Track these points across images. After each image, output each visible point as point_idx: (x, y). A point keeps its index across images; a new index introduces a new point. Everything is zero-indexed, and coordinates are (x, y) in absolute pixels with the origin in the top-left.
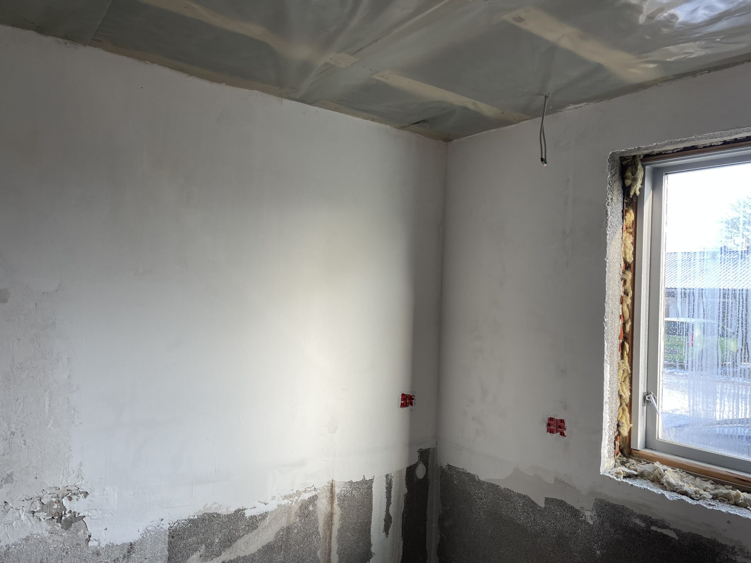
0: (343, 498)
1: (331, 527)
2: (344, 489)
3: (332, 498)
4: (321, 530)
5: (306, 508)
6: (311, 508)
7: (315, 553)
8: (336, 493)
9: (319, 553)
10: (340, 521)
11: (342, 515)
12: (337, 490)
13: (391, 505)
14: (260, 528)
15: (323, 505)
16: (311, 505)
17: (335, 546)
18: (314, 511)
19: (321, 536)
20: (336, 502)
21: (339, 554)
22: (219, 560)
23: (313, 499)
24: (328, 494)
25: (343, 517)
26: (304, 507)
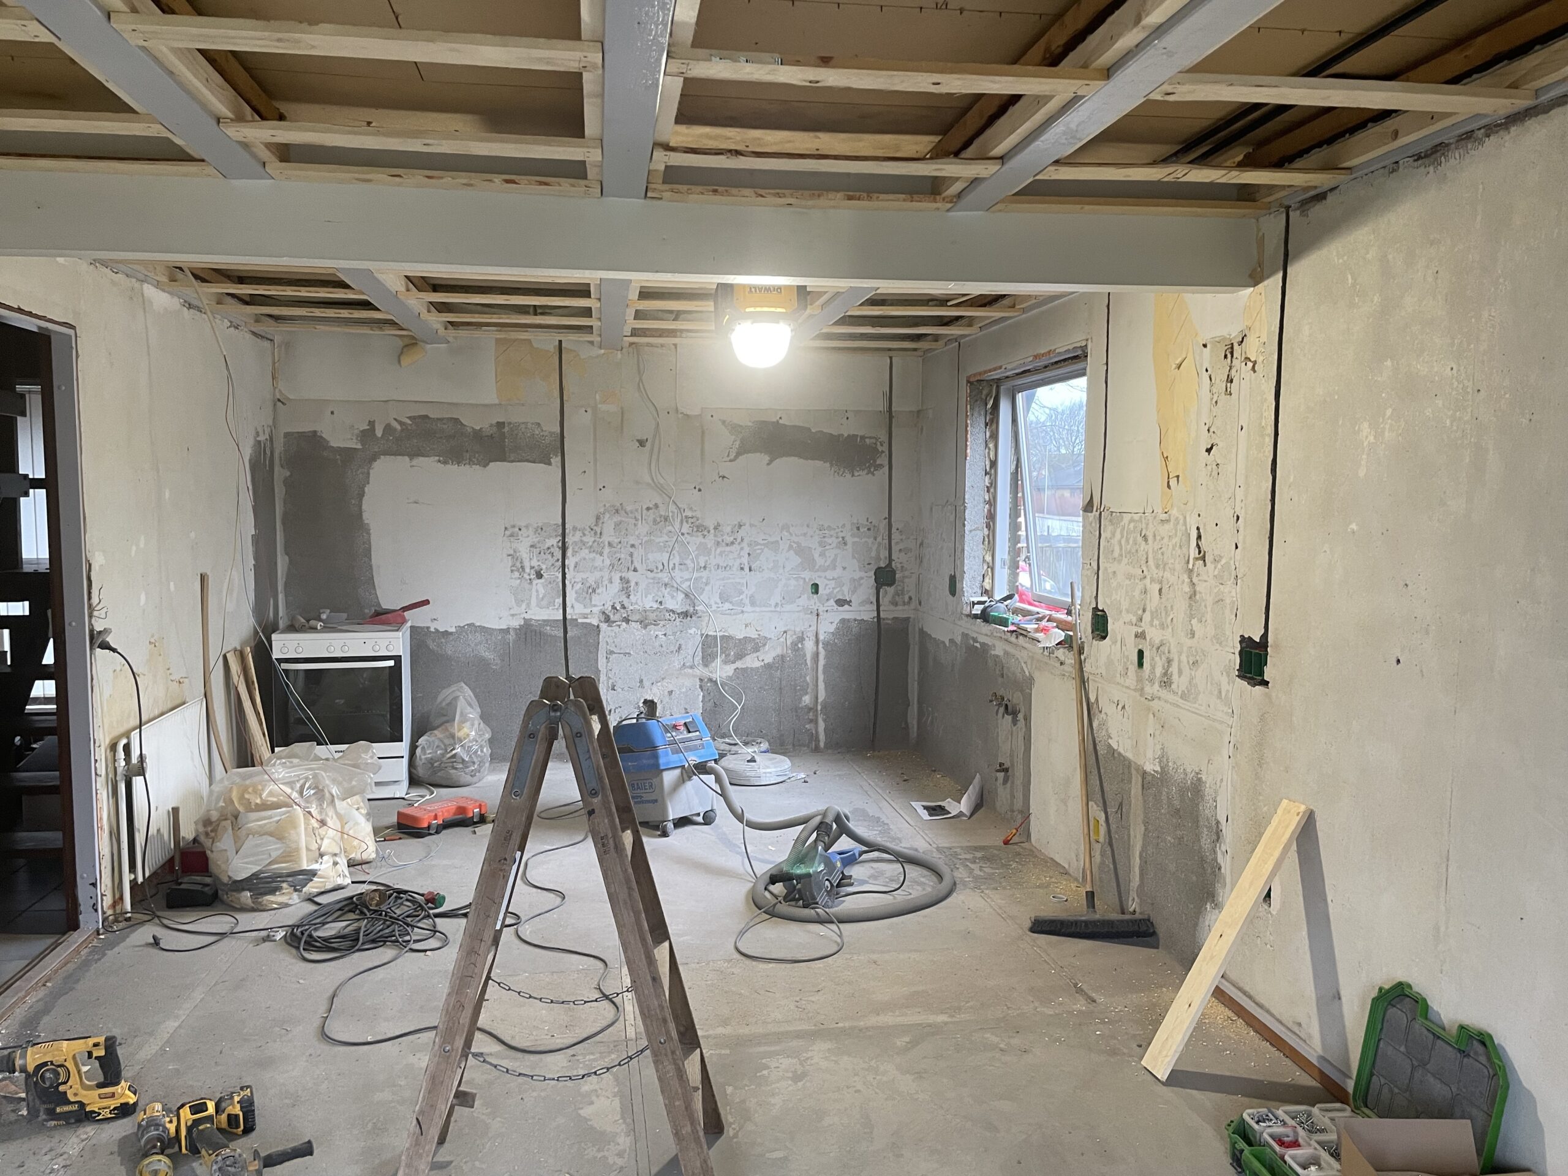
0: (826, 644)
1: (818, 662)
3: (817, 642)
4: (809, 662)
5: (796, 645)
7: (805, 677)
8: (821, 639)
9: (808, 678)
10: (824, 659)
11: (826, 655)
12: (821, 637)
14: (762, 651)
15: (809, 646)
17: (821, 677)
18: (803, 648)
19: (810, 666)
20: (821, 645)
21: (825, 683)
22: (734, 666)
23: (801, 639)
24: (814, 638)
25: (826, 657)
26: (794, 644)
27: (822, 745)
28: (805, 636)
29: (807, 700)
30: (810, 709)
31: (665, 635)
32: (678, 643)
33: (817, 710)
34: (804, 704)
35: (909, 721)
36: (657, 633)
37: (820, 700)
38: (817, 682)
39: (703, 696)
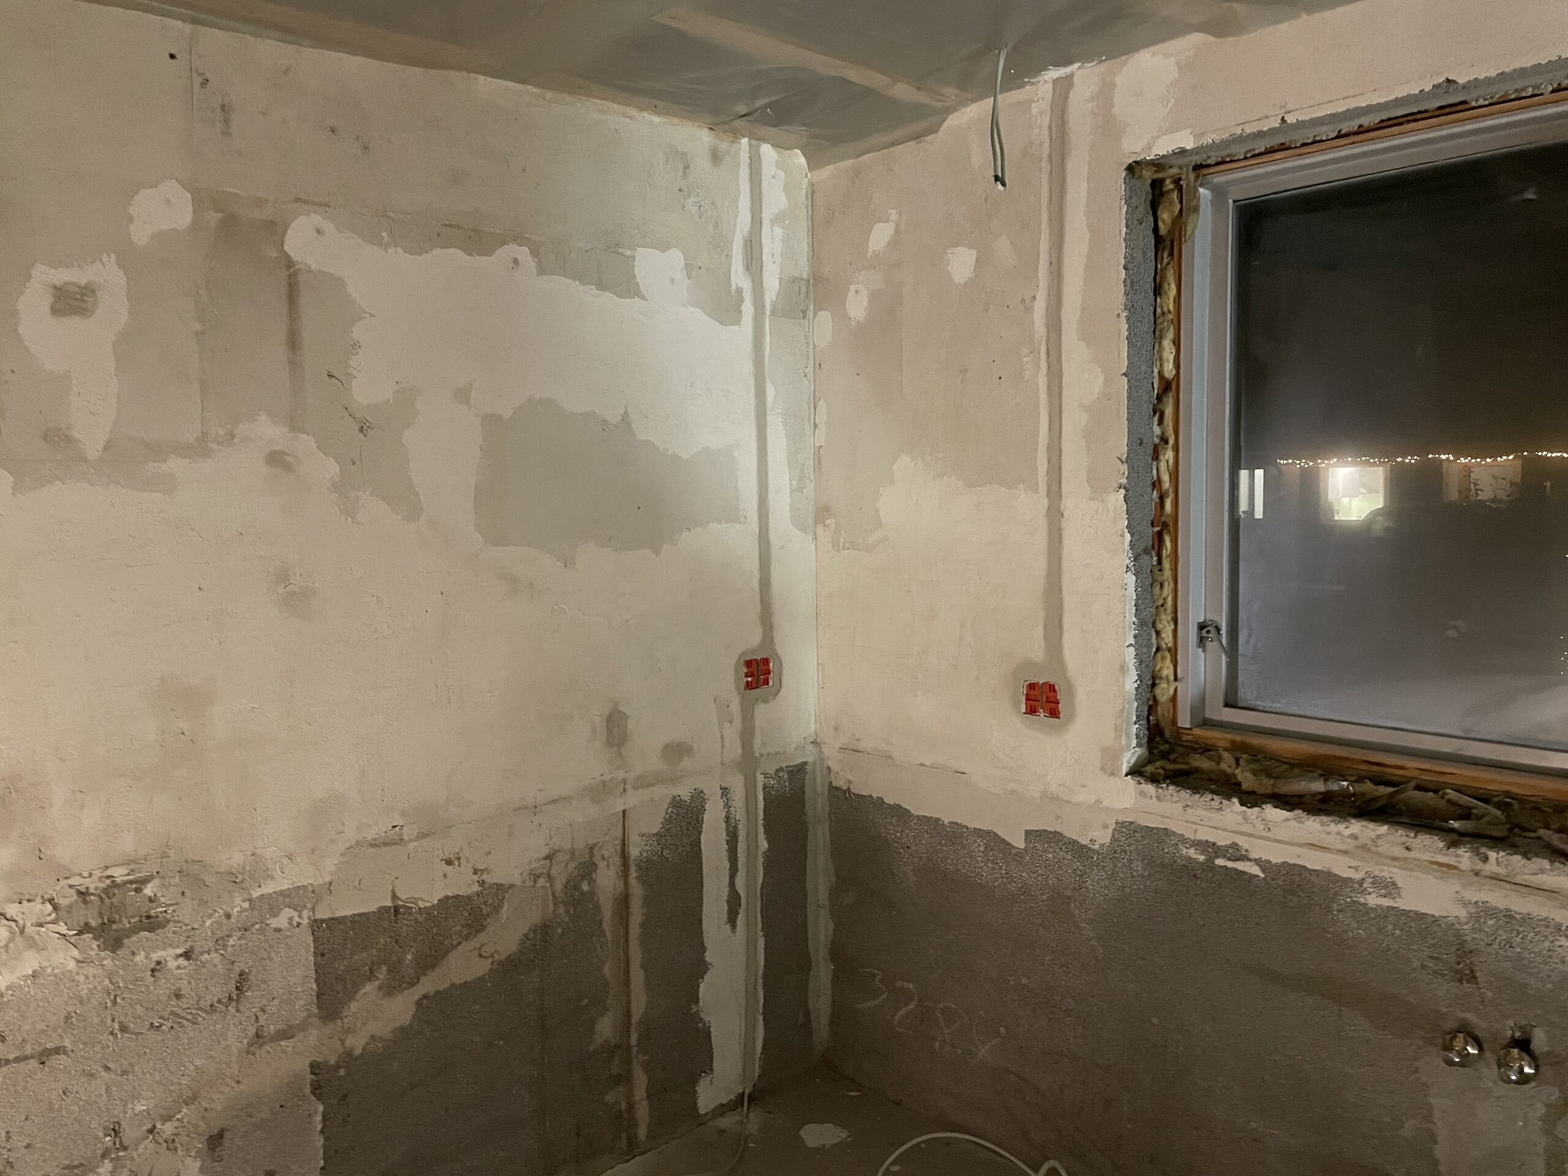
0: (647, 866)
1: (628, 921)
2: (646, 848)
3: (625, 866)
4: (607, 926)
5: (577, 887)
6: (585, 887)
7: (599, 969)
8: (632, 857)
9: (606, 969)
10: (642, 908)
11: (645, 897)
12: (634, 852)
13: (739, 874)
14: (489, 929)
15: (607, 879)
16: (586, 882)
17: (636, 954)
18: (592, 893)
19: (609, 936)
20: (633, 872)
21: (646, 969)
22: (416, 993)
23: (588, 869)
24: (617, 860)
25: (647, 901)
26: (572, 885)
27: (642, 1132)
28: (597, 859)
29: (605, 1028)
30: (612, 1050)
31: (187, 955)
32: (237, 969)
33: (629, 1047)
34: (599, 1041)
35: (811, 1007)
36: (155, 956)
37: (635, 1019)
38: (627, 972)
39: (324, 1117)
